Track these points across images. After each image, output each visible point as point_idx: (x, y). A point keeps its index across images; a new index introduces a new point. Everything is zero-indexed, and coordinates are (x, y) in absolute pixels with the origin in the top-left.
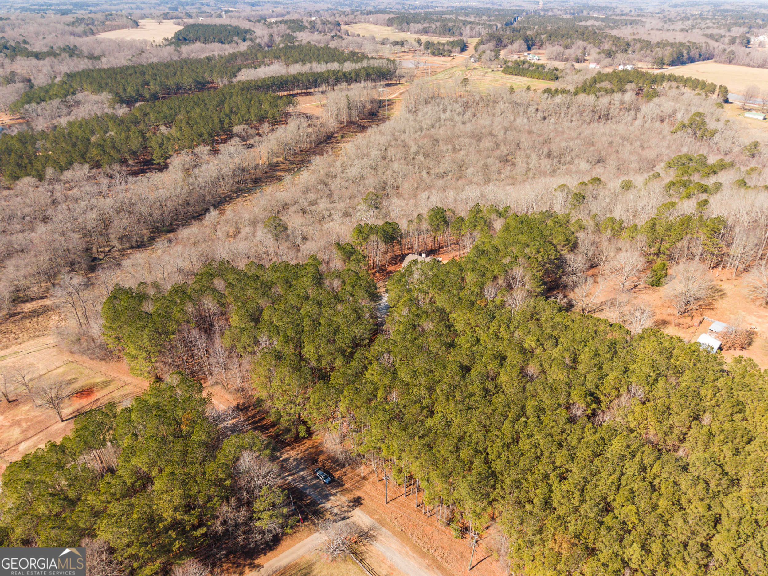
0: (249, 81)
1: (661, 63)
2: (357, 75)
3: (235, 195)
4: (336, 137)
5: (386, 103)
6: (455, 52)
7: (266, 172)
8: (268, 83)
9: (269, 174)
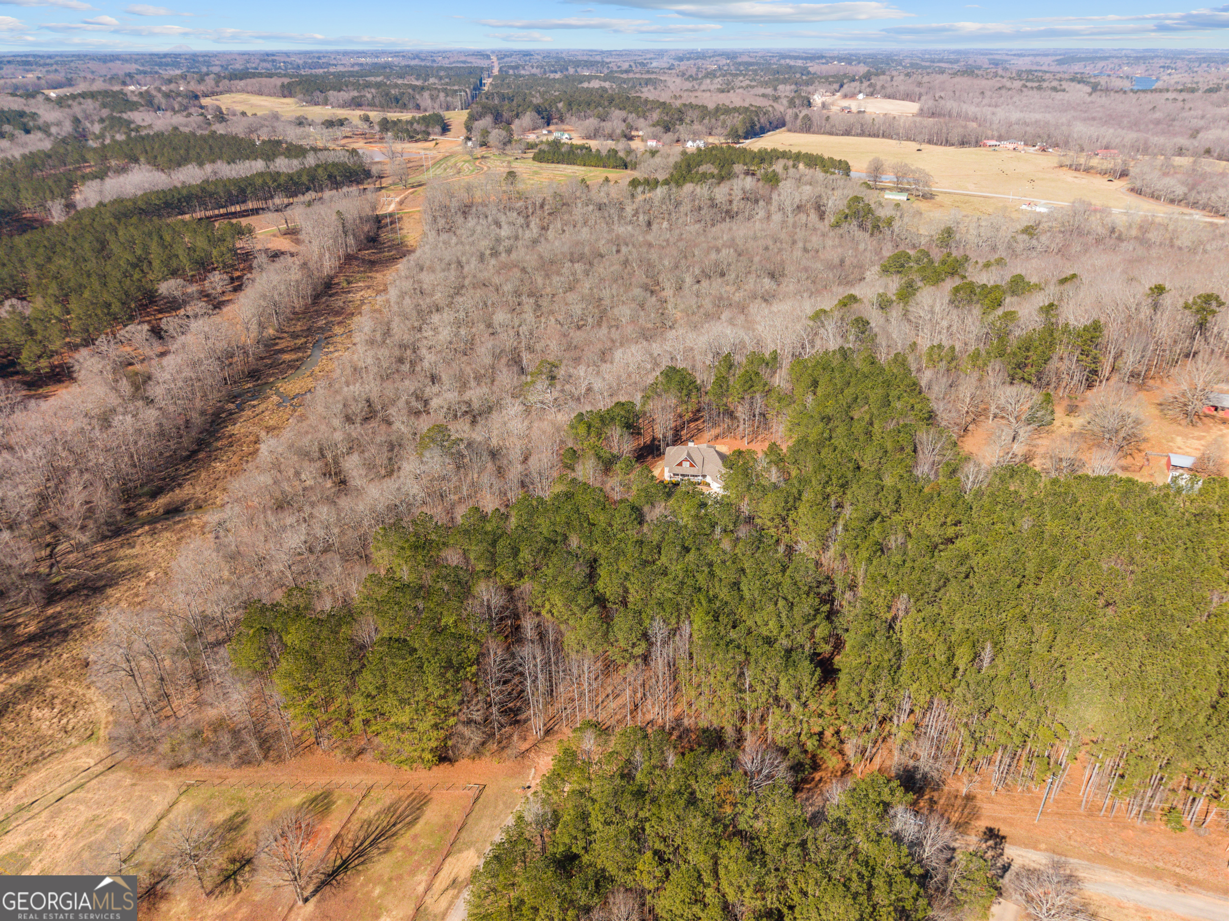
0: (119, 201)
1: (736, 136)
2: (313, 179)
3: (231, 406)
4: (338, 284)
5: (388, 220)
6: (435, 134)
7: (262, 358)
8: (157, 202)
9: (269, 361)
